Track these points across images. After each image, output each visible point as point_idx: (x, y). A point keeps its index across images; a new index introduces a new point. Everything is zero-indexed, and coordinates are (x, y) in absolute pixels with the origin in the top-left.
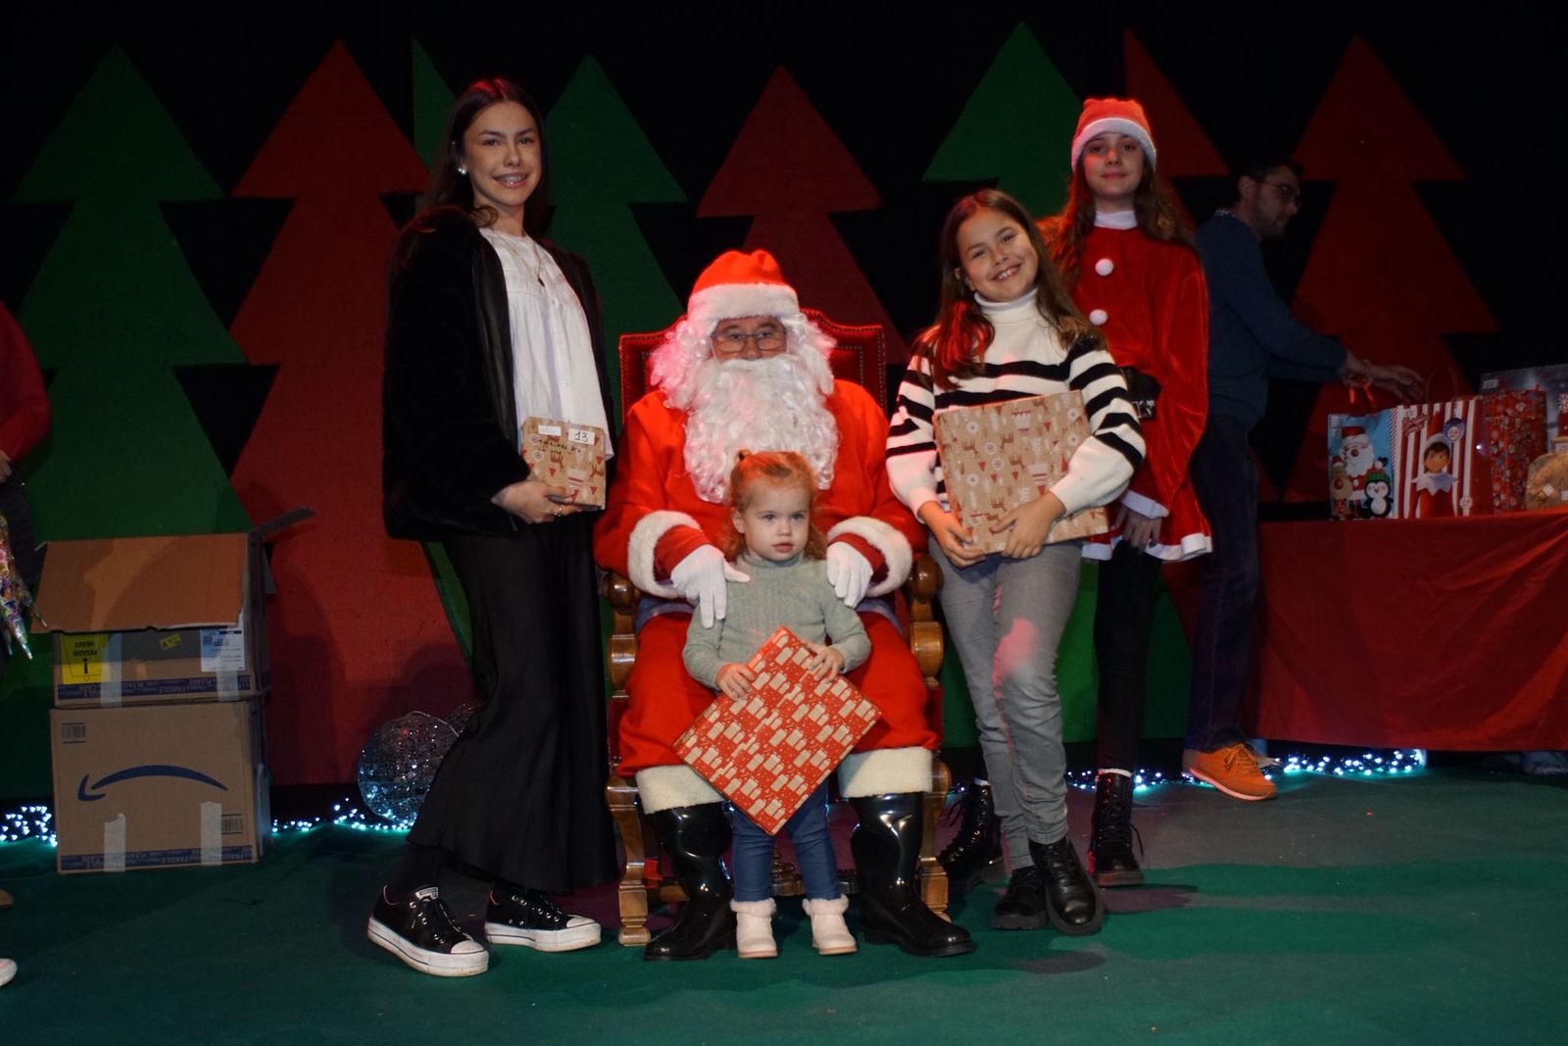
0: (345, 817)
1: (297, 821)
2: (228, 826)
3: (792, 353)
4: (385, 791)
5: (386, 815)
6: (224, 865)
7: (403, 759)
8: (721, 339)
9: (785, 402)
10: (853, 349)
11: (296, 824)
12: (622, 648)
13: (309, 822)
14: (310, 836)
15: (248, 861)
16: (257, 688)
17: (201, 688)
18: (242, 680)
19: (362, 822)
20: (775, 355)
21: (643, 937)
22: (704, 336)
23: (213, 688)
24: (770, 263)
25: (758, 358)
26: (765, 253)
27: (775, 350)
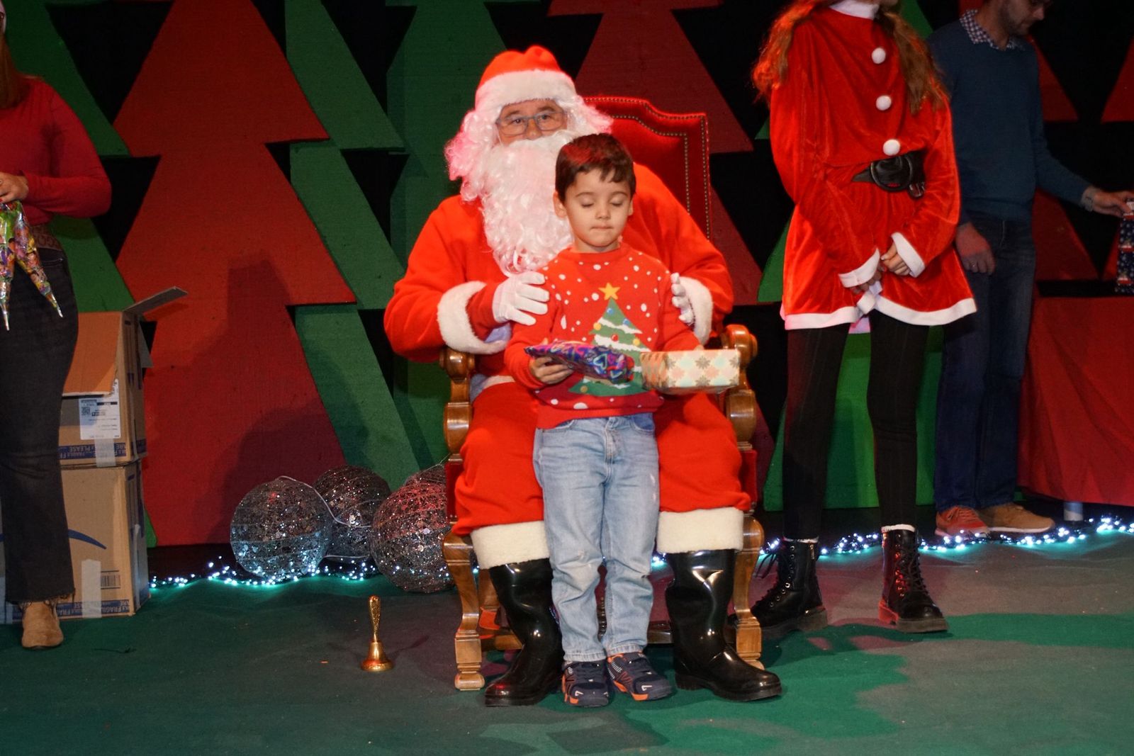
0: (218, 574)
1: (174, 577)
2: (108, 581)
4: (255, 550)
5: (256, 572)
6: (103, 618)
7: (271, 520)
8: (504, 124)
10: (678, 136)
11: (173, 580)
12: (457, 414)
13: (184, 578)
14: (186, 592)
15: (125, 614)
16: (133, 454)
17: (81, 454)
18: (118, 448)
19: (233, 577)
20: (555, 132)
21: (478, 682)
22: (490, 123)
23: (92, 455)
24: (546, 55)
25: (539, 137)
26: (541, 48)
27: (556, 129)
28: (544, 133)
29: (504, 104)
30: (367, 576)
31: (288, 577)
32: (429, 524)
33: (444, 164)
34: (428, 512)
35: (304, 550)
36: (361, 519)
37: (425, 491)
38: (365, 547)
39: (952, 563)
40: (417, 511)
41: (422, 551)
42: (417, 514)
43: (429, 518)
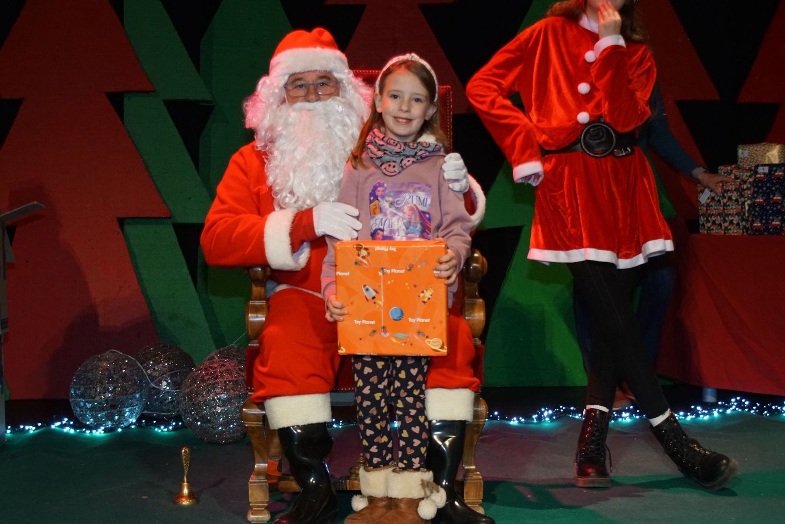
0: (59, 424)
1: (25, 425)
3: (343, 97)
4: (89, 406)
5: (89, 423)
7: (102, 384)
8: (290, 88)
11: (24, 428)
12: (257, 310)
13: (33, 426)
14: (35, 436)
19: (71, 427)
20: (329, 98)
21: (265, 517)
22: (279, 87)
24: (327, 36)
25: (317, 100)
26: (323, 30)
27: (331, 95)
28: (321, 96)
29: (291, 72)
30: (175, 429)
32: (224, 390)
33: (242, 116)
34: (225, 382)
35: (127, 407)
36: (171, 385)
37: (224, 365)
38: (174, 406)
39: (623, 433)
40: (216, 381)
41: (219, 411)
42: (216, 383)
43: (225, 387)
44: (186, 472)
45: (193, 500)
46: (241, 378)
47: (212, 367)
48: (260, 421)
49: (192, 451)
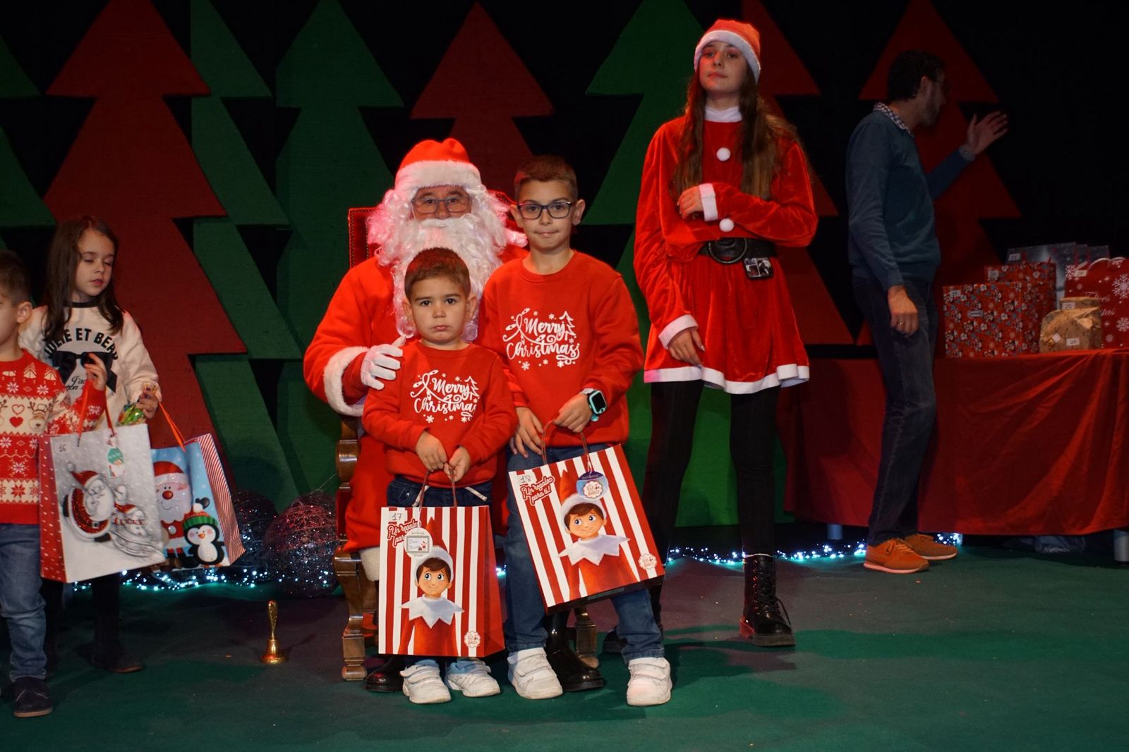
0: (131, 580)
3: (476, 214)
8: (419, 203)
9: (470, 252)
12: (347, 450)
19: (143, 584)
20: (462, 215)
22: (406, 201)
24: (459, 148)
25: (448, 217)
26: (454, 140)
27: (462, 212)
28: (452, 214)
29: (420, 186)
30: (258, 582)
31: (190, 583)
32: (311, 539)
34: (312, 530)
36: (252, 535)
37: (310, 512)
38: (255, 558)
40: (302, 529)
41: (307, 562)
42: (303, 531)
43: (312, 535)
44: (273, 628)
45: (283, 658)
46: (329, 526)
47: (297, 514)
48: (354, 570)
49: (279, 607)
